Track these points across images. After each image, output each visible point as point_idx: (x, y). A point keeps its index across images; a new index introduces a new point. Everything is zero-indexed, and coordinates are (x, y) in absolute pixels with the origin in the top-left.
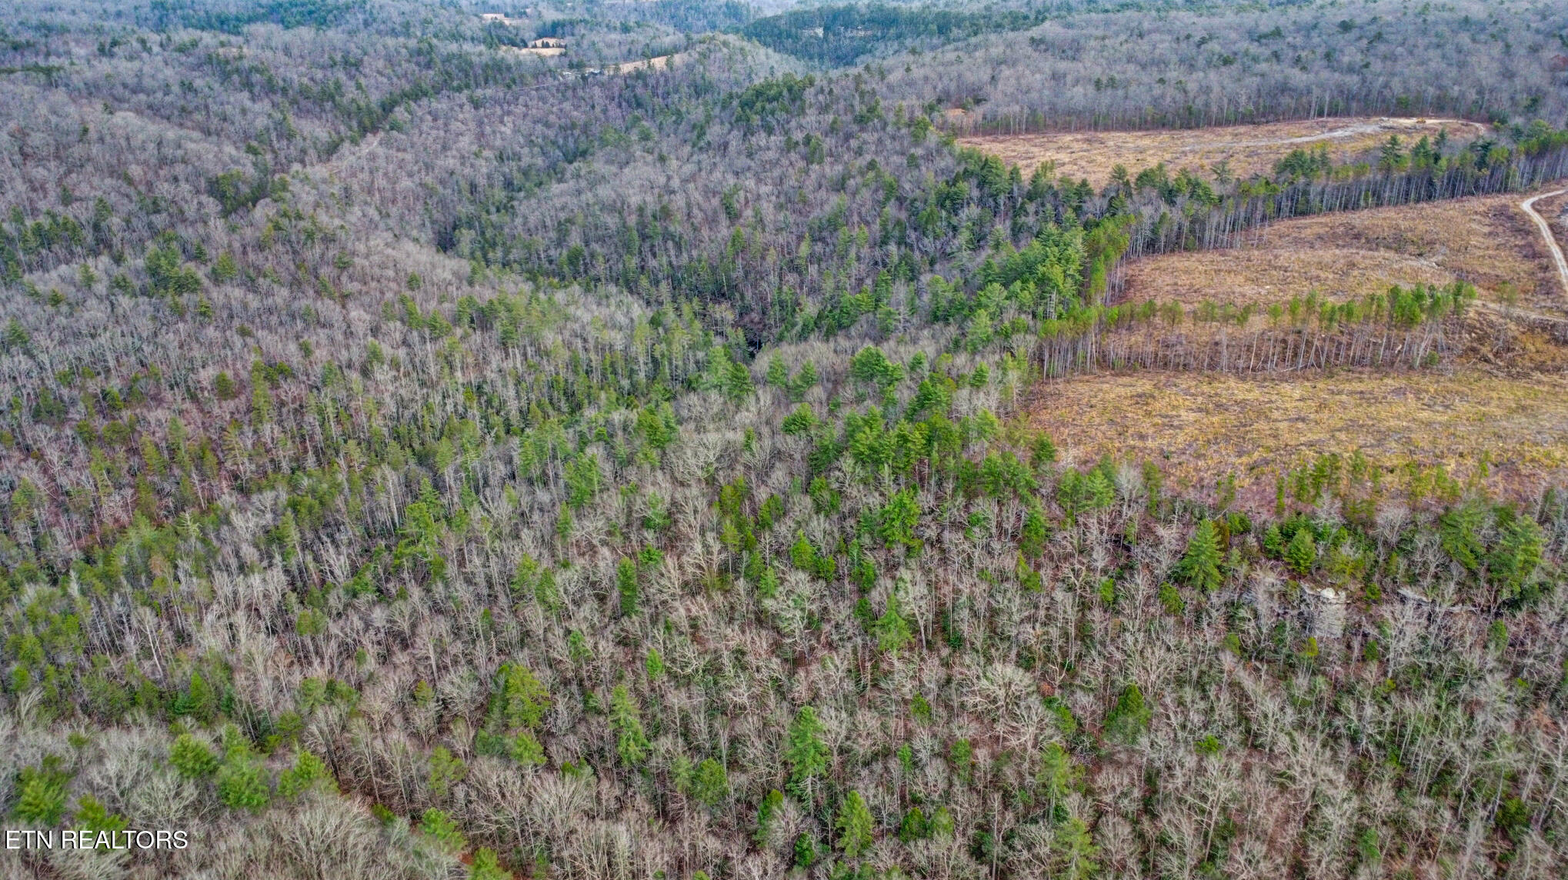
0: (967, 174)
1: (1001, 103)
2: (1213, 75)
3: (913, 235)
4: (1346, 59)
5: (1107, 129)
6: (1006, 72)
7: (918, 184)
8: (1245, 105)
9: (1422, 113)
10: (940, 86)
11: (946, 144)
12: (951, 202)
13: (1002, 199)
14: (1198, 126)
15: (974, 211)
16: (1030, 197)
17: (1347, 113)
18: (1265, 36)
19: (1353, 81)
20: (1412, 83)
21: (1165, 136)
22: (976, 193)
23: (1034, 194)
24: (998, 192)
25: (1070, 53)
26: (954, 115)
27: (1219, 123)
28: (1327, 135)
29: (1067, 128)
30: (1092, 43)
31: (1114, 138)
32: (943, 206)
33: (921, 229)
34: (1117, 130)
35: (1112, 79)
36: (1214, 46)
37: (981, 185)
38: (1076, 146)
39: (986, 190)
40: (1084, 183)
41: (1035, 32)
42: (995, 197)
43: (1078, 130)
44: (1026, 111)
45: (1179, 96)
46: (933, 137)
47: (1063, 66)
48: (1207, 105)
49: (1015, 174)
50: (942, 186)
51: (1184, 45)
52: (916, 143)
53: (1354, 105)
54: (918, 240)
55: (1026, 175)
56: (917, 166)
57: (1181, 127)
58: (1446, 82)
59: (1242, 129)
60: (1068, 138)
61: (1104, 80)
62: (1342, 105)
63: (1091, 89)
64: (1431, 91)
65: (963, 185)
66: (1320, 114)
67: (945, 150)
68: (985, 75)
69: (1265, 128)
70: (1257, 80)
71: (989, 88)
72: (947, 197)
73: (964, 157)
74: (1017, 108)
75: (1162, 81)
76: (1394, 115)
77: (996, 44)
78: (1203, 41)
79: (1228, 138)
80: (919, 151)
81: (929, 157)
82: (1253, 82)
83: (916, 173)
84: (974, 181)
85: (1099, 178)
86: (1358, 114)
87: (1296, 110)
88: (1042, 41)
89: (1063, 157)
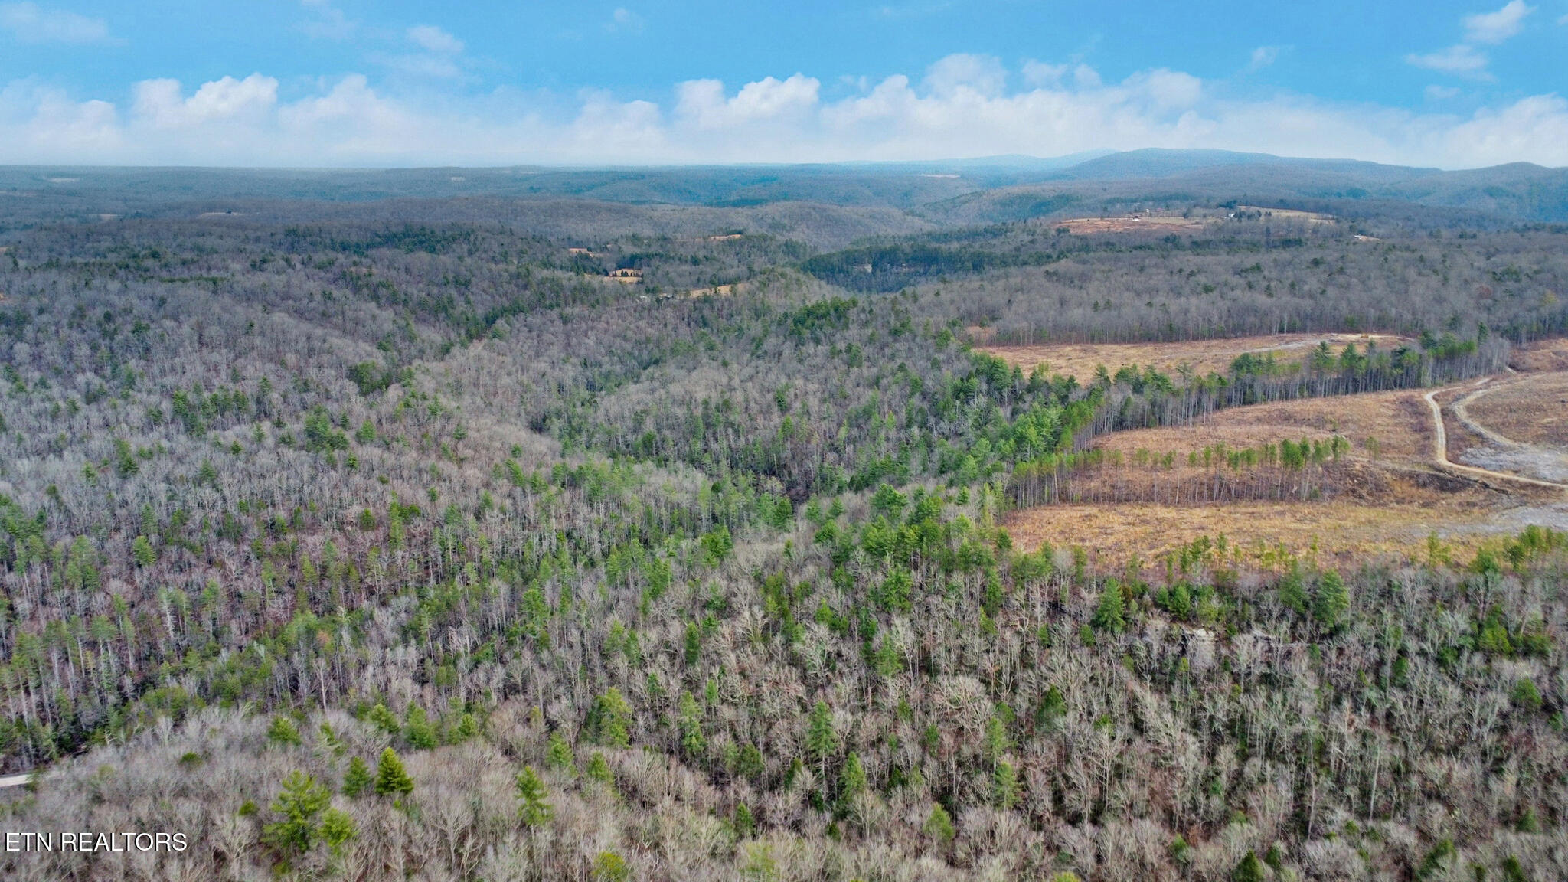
0: (979, 372)
1: (1014, 320)
2: (1194, 300)
3: (932, 420)
4: (1306, 288)
5: (1101, 342)
6: (1020, 296)
7: (938, 381)
8: (1217, 323)
9: (1366, 330)
10: (963, 307)
11: (964, 350)
12: (963, 393)
13: (1006, 392)
14: (1177, 340)
15: (982, 401)
16: (1029, 390)
17: (1304, 330)
18: (1246, 270)
19: (1307, 304)
20: (1357, 306)
21: (1149, 348)
22: (984, 387)
23: (1033, 388)
24: (1003, 386)
25: (1076, 282)
26: (973, 330)
27: (1196, 338)
28: (1284, 347)
29: (1068, 341)
30: (1098, 275)
31: (1105, 349)
32: (957, 398)
33: (939, 416)
34: (1111, 343)
35: (1108, 302)
36: (1202, 279)
37: (990, 380)
38: (1073, 354)
39: (993, 384)
40: (1072, 379)
41: (1051, 267)
42: (1000, 390)
43: (1076, 343)
44: (1033, 327)
45: (1161, 316)
46: (954, 344)
47: (1069, 293)
48: (1185, 322)
49: (1017, 373)
50: (957, 381)
51: (1176, 277)
52: (940, 350)
53: (1309, 323)
54: (937, 423)
55: (1027, 375)
56: (940, 369)
57: (1164, 341)
58: (1385, 304)
59: (1214, 342)
60: (1068, 348)
61: (1102, 303)
62: (1298, 323)
63: (1089, 311)
64: (1373, 313)
65: (974, 381)
66: (1281, 331)
67: (963, 355)
68: (1002, 299)
69: (1233, 342)
70: (1228, 303)
71: (1005, 310)
72: (962, 390)
73: (976, 361)
74: (1025, 324)
75: (1150, 304)
76: (1343, 332)
77: (1016, 275)
78: (1192, 274)
79: (1202, 349)
80: (941, 357)
81: (949, 361)
82: (1224, 305)
83: (938, 373)
84: (984, 378)
85: (1085, 377)
86: (1312, 331)
87: (1260, 327)
88: (1055, 273)
89: (1062, 362)
